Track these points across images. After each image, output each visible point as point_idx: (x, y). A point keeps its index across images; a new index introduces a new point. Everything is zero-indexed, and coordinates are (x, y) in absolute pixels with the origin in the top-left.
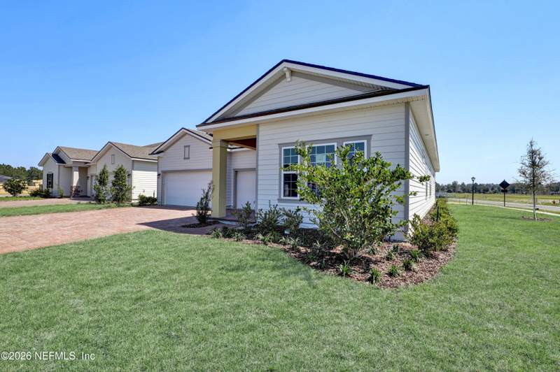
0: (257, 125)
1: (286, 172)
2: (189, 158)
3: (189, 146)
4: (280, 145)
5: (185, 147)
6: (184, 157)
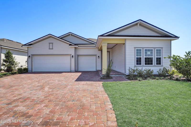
0: (125, 40)
1: (137, 57)
2: (52, 49)
3: (52, 43)
4: (135, 48)
5: (49, 43)
6: (49, 48)
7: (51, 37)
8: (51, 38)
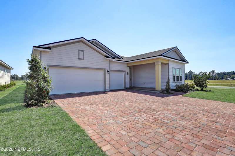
3: (83, 51)
5: (78, 50)
6: (78, 58)
7: (81, 41)
8: (81, 43)
